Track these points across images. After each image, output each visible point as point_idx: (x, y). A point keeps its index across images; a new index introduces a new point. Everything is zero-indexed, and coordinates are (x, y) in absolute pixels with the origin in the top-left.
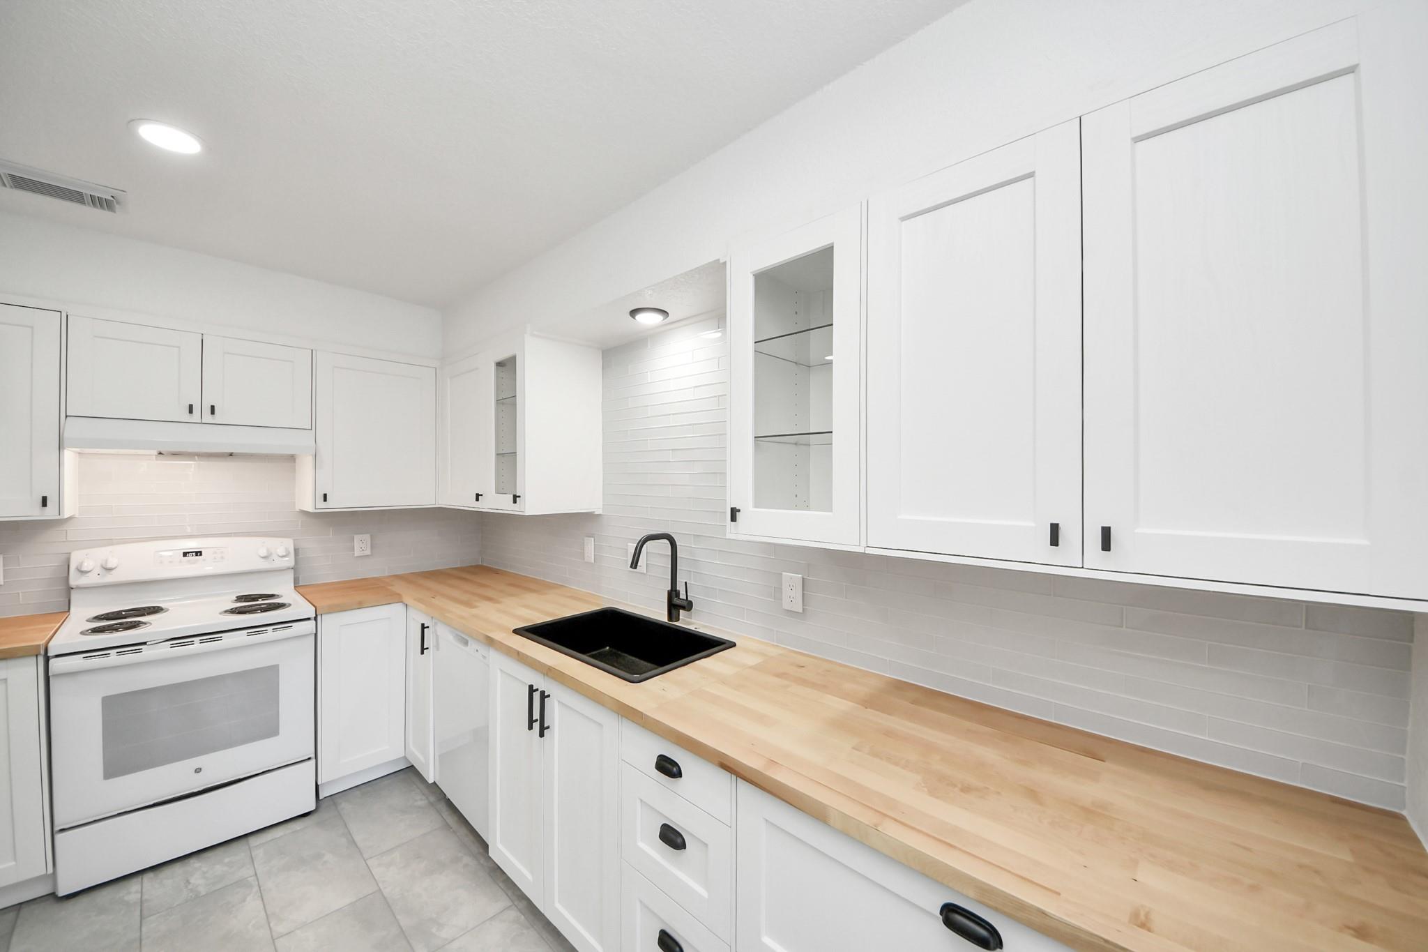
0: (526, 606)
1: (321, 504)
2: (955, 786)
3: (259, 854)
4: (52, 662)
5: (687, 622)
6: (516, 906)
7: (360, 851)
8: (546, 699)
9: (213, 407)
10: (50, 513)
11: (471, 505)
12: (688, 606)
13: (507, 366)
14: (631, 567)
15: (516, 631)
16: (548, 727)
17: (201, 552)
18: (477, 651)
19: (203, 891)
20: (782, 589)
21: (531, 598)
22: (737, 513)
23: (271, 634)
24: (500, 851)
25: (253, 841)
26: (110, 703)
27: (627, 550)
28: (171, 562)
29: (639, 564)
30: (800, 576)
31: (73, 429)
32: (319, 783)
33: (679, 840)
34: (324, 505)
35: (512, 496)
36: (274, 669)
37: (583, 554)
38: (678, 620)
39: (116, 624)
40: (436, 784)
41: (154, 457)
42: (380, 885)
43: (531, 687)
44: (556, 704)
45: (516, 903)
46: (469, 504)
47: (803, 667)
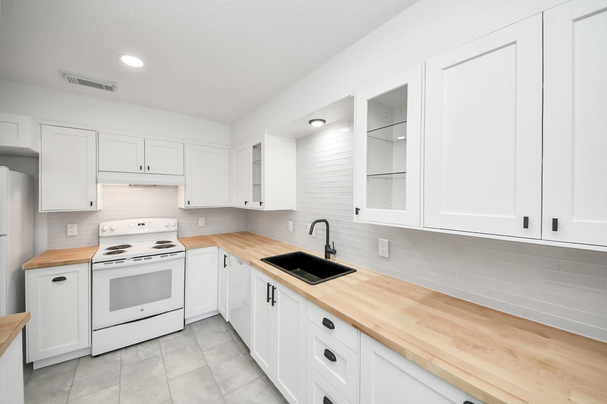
0: (265, 249)
1: (187, 205)
2: (469, 344)
3: (163, 345)
4: (94, 265)
5: (335, 260)
6: (261, 378)
7: (200, 348)
8: (274, 290)
9: (149, 167)
10: (93, 208)
11: (243, 206)
12: (334, 252)
13: (257, 147)
14: (309, 234)
15: (262, 260)
16: (275, 302)
17: (144, 224)
18: (246, 267)
19: (142, 358)
20: (378, 246)
21: (267, 246)
22: (359, 210)
23: (169, 257)
24: (255, 354)
25: (161, 340)
26: (113, 282)
27: (307, 226)
28: (134, 227)
29: (313, 233)
30: (388, 240)
31: (101, 176)
32: (185, 318)
33: (333, 357)
34: (188, 206)
35: (259, 202)
36: (170, 271)
37: (288, 228)
38: (329, 258)
39: (115, 251)
40: (229, 322)
41: (128, 187)
42: (208, 363)
43: (268, 284)
44: (279, 292)
45: (261, 377)
46: (242, 206)
47: (389, 283)
